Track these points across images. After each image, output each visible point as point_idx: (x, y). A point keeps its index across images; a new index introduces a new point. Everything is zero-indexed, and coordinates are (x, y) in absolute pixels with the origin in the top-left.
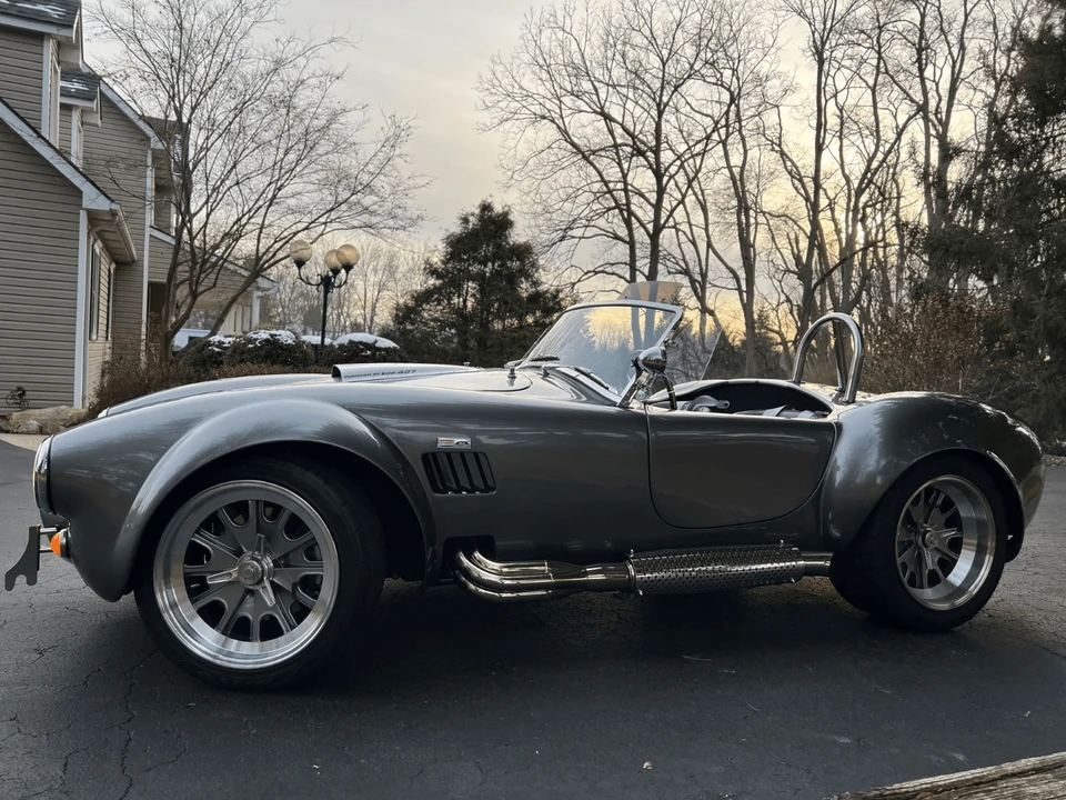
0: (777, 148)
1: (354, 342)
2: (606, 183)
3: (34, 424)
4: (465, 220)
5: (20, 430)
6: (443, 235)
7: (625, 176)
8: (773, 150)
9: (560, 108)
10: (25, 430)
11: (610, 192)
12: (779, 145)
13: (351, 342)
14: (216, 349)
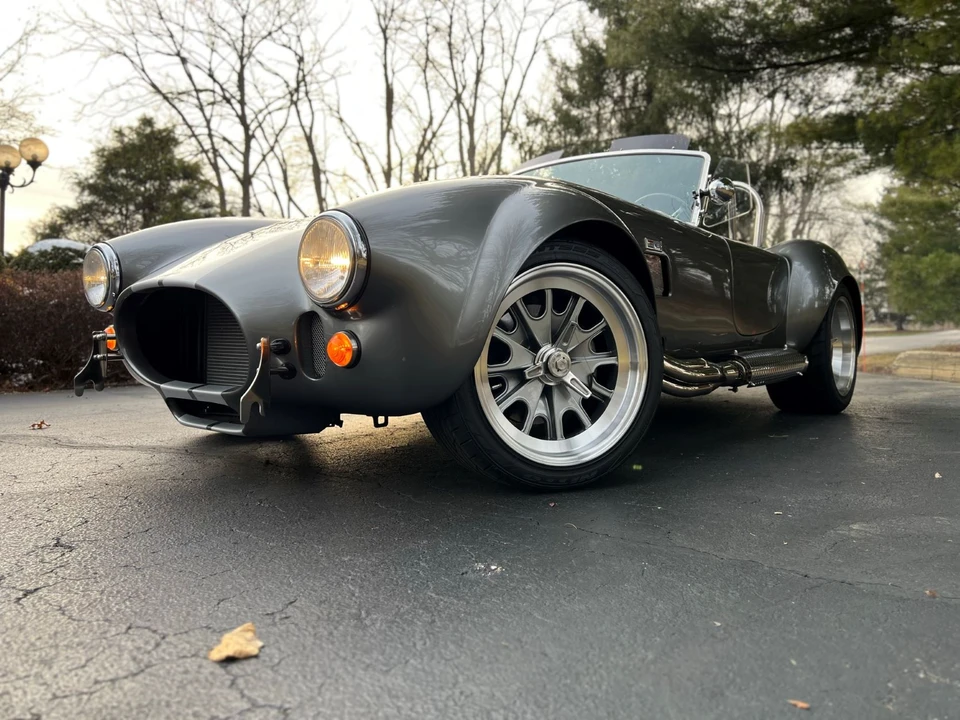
0: (336, 114)
1: (59, 249)
2: (190, 127)
4: (120, 133)
6: (93, 147)
7: (208, 122)
8: (332, 115)
9: (136, 45)
11: (194, 135)
12: (338, 112)
13: (55, 249)
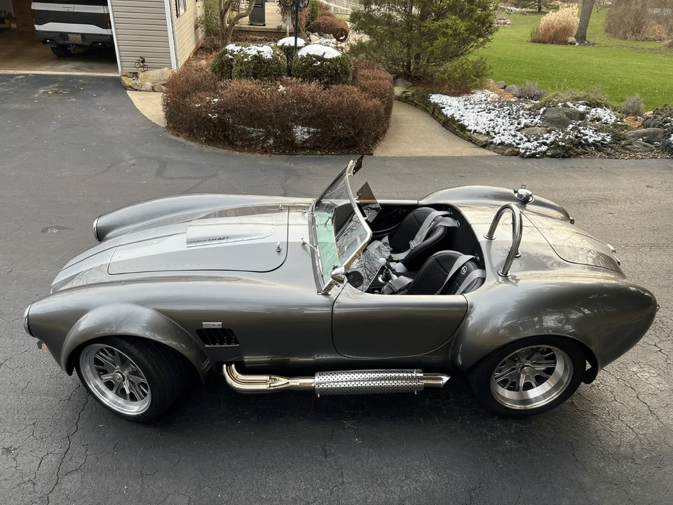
3: (149, 85)
5: (142, 89)
10: (144, 89)
13: (308, 55)
14: (230, 57)
